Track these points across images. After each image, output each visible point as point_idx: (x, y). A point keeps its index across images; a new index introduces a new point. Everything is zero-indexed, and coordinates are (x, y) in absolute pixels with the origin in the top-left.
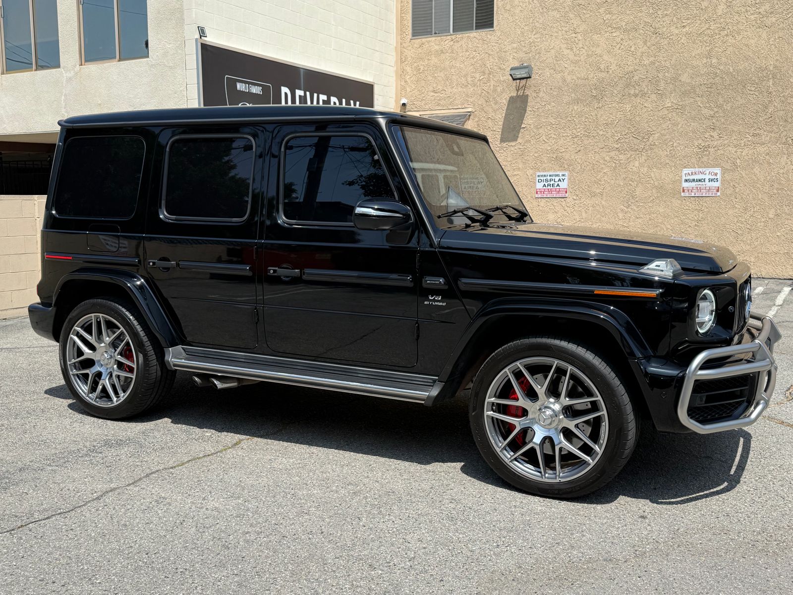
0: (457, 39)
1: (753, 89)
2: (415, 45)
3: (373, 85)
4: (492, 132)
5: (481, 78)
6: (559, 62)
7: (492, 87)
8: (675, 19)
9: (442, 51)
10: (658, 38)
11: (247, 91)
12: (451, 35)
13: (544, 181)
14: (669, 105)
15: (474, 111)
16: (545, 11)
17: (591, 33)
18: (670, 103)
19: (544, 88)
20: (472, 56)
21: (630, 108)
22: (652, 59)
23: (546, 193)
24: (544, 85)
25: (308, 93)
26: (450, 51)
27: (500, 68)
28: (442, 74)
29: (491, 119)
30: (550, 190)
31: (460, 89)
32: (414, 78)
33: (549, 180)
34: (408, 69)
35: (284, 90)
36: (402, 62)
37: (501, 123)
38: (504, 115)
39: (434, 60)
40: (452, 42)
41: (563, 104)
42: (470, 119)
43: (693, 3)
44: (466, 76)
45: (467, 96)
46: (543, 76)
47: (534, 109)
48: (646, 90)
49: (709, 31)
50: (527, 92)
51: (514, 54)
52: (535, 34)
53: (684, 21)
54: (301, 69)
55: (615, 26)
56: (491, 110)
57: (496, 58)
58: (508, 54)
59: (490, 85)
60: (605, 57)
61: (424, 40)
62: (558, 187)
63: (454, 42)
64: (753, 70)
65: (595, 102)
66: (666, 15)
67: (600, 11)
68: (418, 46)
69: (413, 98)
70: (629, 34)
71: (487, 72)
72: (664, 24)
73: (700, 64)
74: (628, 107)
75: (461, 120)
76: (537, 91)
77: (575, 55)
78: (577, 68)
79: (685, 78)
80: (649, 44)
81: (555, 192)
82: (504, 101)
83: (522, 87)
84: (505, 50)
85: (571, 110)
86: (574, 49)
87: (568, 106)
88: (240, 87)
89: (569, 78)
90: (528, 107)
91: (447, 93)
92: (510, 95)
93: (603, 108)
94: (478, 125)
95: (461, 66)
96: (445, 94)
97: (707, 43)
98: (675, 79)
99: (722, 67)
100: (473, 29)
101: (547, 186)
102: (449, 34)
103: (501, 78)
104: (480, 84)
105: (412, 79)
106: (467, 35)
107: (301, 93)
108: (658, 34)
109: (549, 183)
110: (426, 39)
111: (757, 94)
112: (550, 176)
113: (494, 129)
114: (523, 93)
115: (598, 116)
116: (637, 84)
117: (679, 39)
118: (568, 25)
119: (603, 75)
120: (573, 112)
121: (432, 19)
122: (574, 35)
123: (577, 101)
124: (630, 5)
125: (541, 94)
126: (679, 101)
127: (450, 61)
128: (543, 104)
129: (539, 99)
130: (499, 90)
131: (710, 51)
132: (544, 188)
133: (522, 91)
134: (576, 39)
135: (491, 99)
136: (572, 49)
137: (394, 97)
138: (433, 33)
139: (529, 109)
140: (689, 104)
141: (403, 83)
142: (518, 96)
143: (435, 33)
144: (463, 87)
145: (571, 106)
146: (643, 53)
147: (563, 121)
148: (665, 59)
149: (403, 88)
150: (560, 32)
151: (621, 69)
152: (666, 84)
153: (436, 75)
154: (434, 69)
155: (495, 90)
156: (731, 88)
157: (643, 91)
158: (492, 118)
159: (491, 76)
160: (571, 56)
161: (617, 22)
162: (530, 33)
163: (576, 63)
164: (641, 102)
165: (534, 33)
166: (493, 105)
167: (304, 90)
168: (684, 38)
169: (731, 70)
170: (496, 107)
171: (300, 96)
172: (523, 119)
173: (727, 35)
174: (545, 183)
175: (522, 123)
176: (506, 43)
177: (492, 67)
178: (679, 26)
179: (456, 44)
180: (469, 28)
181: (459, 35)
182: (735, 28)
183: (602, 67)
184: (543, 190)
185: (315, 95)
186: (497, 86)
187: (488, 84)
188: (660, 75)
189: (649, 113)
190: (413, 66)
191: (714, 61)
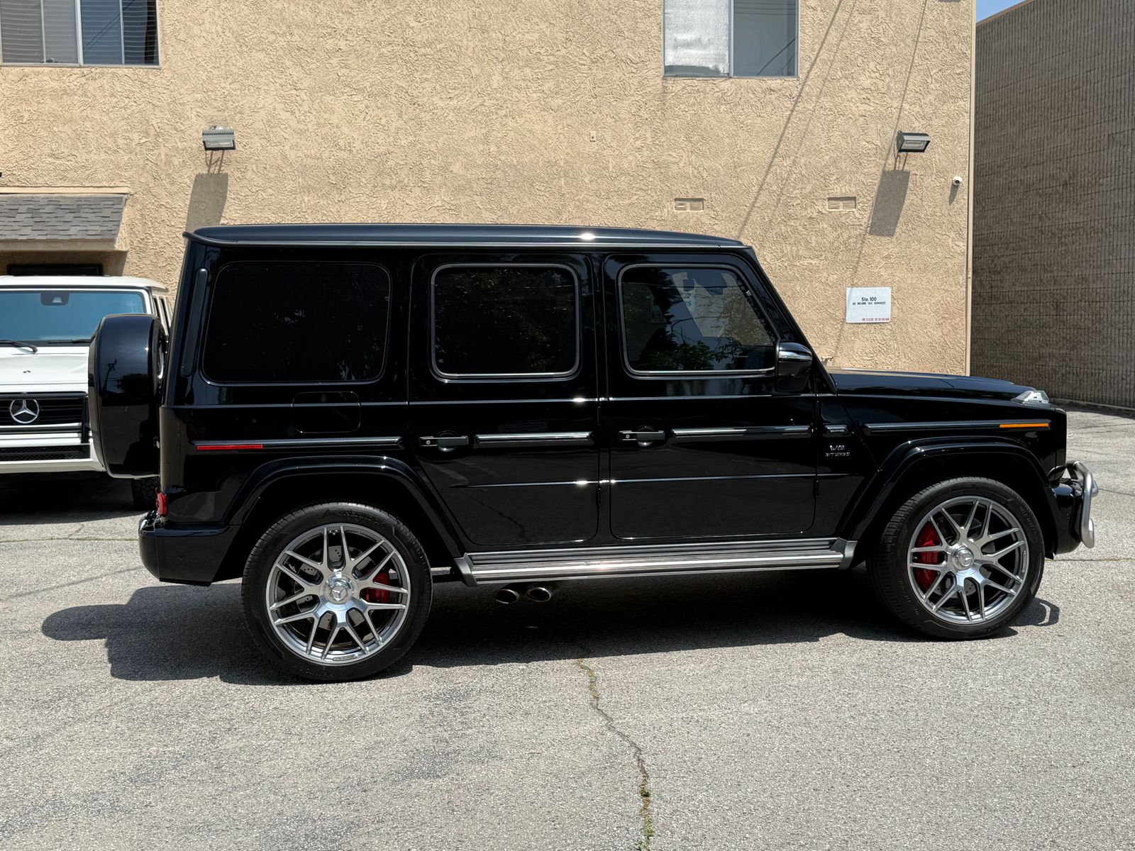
0: (93, 75)
1: (543, 189)
2: (10, 76)
4: (168, 228)
5: (141, 141)
6: (274, 130)
7: (163, 157)
8: (438, 87)
9: (65, 90)
10: (418, 110)
12: (80, 67)
14: (439, 203)
15: (132, 192)
16: (245, 50)
17: (320, 91)
18: (440, 202)
19: (254, 166)
20: (123, 104)
21: (386, 205)
22: (411, 138)
24: (252, 160)
26: (80, 92)
27: (176, 130)
28: (67, 129)
29: (166, 207)
31: (103, 156)
37: (184, 215)
38: (188, 202)
39: (50, 105)
40: (83, 79)
41: (286, 192)
42: (128, 206)
43: (460, 68)
44: (113, 135)
45: (118, 167)
46: (250, 148)
47: (238, 196)
48: (406, 181)
49: (483, 108)
50: (225, 169)
51: (198, 110)
52: (230, 84)
53: (450, 91)
55: (355, 87)
56: (163, 193)
57: (167, 112)
58: (188, 107)
59: (160, 154)
60: (345, 130)
61: (27, 70)
63: (87, 79)
64: (540, 164)
65: (335, 192)
66: (426, 80)
67: (332, 61)
68: (16, 79)
69: (11, 165)
70: (376, 101)
71: (152, 132)
72: (424, 91)
73: (475, 151)
74: (384, 204)
75: (117, 206)
76: (242, 170)
77: (298, 122)
78: (303, 142)
79: (457, 168)
80: (405, 117)
82: (187, 180)
83: (217, 161)
84: (182, 102)
85: (299, 202)
86: (297, 112)
87: (294, 196)
89: (292, 155)
90: (228, 192)
91: (79, 160)
92: (197, 172)
93: (347, 202)
94: (142, 215)
95: (102, 118)
96: (76, 162)
97: (482, 124)
98: (445, 168)
99: (503, 158)
100: (121, 63)
102: (78, 65)
103: (179, 144)
104: (140, 151)
105: (7, 132)
106: (110, 70)
108: (416, 105)
110: (32, 69)
111: (548, 196)
113: (173, 223)
114: (219, 170)
115: (342, 214)
116: (393, 172)
117: (445, 114)
118: (283, 76)
119: (345, 155)
120: (303, 205)
121: (42, 36)
122: (294, 92)
123: (308, 189)
124: (374, 59)
125: (249, 175)
126: (452, 198)
127: (82, 108)
128: (254, 190)
129: (245, 182)
130: (176, 163)
131: (486, 136)
133: (217, 168)
134: (298, 98)
135: (163, 176)
136: (293, 113)
138: (45, 60)
139: (230, 195)
140: (464, 203)
142: (210, 175)
143: (48, 61)
144: (110, 152)
145: (298, 196)
146: (398, 129)
147: (288, 218)
148: (430, 140)
150: (272, 85)
151: (369, 148)
152: (433, 174)
153: (55, 129)
154: (52, 119)
155: (169, 163)
156: (516, 186)
157: (403, 182)
158: (168, 206)
159: (160, 140)
160: (294, 124)
161: (358, 81)
162: (223, 81)
163: (301, 133)
164: (401, 198)
165: (230, 81)
166: (168, 186)
168: (451, 114)
169: (515, 162)
170: (173, 189)
172: (222, 211)
173: (506, 116)
175: (221, 216)
176: (182, 91)
177: (160, 125)
178: (444, 97)
179: (90, 82)
180: (112, 59)
181: (96, 70)
182: (515, 107)
183: (342, 143)
186: (172, 156)
187: (156, 152)
188: (425, 163)
189: (414, 213)
191: (493, 148)
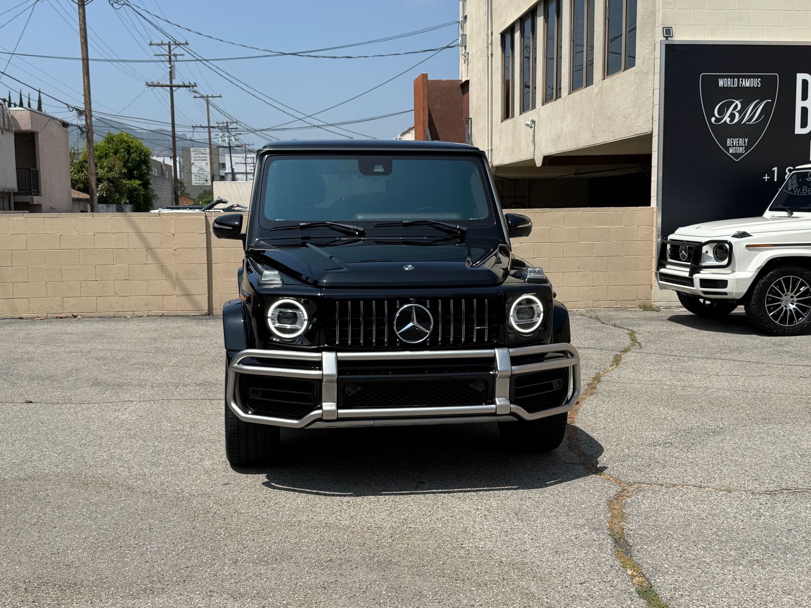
11: (736, 86)
35: (802, 76)
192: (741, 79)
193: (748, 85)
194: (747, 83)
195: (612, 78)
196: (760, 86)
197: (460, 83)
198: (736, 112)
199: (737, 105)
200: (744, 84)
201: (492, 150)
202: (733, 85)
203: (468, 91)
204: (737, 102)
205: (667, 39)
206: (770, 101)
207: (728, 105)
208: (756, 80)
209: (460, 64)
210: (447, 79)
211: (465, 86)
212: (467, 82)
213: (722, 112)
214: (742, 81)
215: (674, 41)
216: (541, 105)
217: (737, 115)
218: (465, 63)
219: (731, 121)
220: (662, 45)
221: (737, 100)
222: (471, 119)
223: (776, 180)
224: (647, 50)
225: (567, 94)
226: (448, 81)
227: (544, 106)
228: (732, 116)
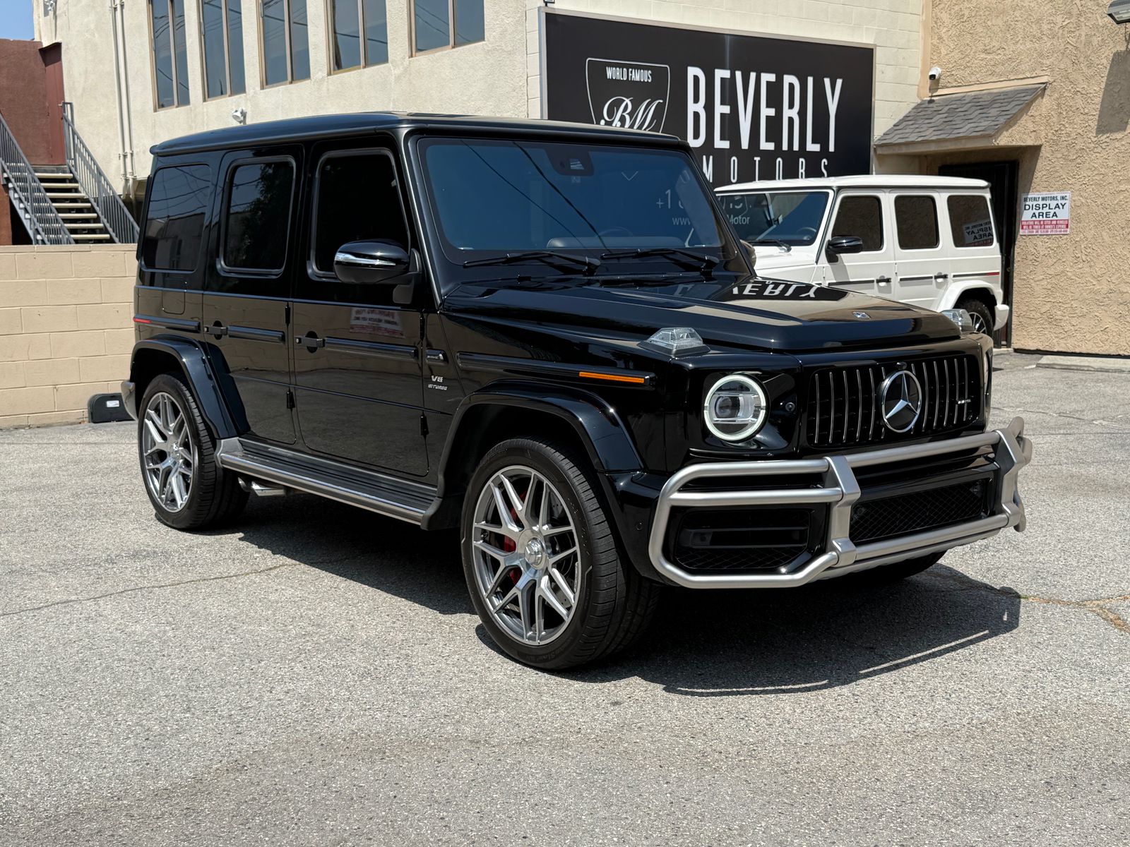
3: (872, 49)
4: (1082, 117)
5: (1064, 24)
7: (1083, 38)
11: (625, 79)
13: (1034, 207)
15: (1052, 80)
23: (1036, 227)
25: (738, 74)
27: (1098, 5)
28: (999, 22)
29: (1082, 94)
30: (1042, 223)
31: (1029, 45)
32: (953, 32)
33: (1041, 206)
34: (945, 17)
35: (693, 71)
36: (934, 6)
37: (1098, 100)
38: (1103, 86)
42: (1046, 96)
44: (1039, 21)
45: (1041, 55)
54: (726, 36)
56: (1080, 78)
59: (1080, 35)
62: (1055, 218)
69: (951, 66)
71: (1075, 12)
75: (1025, 98)
81: (1049, 226)
82: (1104, 61)
88: (611, 73)
91: (1007, 52)
92: (1114, 50)
94: (1059, 105)
96: (1004, 55)
101: (1037, 216)
103: (1100, 21)
104: (1062, 34)
105: (950, 32)
107: (726, 74)
109: (1041, 211)
112: (1043, 199)
113: (1086, 111)
130: (1095, 43)
132: (1034, 219)
135: (1081, 59)
137: (920, 66)
141: (935, 41)
142: (1127, 51)
144: (1034, 40)
149: (936, 49)
153: (989, 23)
154: (987, 13)
155: (1088, 43)
158: (1084, 92)
159: (1082, 19)
166: (1085, 69)
167: (730, 69)
170: (1090, 72)
171: (723, 80)
174: (1034, 211)
177: (1083, 2)
184: (1032, 223)
185: (753, 75)
186: (1091, 36)
187: (1077, 33)
190: (953, 11)
192: (630, 70)
193: (637, 79)
194: (638, 76)
195: (432, 55)
196: (650, 81)
197: (39, 48)
198: (628, 114)
199: (627, 104)
200: (633, 77)
201: (132, 154)
202: (623, 77)
203: (59, 59)
204: (627, 101)
205: (546, 5)
206: (661, 101)
207: (617, 104)
208: (646, 72)
209: (35, 16)
210: (17, 39)
211: (52, 53)
212: (56, 47)
213: (611, 114)
214: (631, 72)
215: (554, 9)
216: (258, 88)
217: (628, 117)
218: (46, 14)
219: (623, 125)
220: (542, 13)
221: (627, 98)
222: (71, 104)
223: (669, 207)
224: (511, 19)
225: (326, 74)
226: (19, 42)
227: (264, 90)
228: (622, 120)
